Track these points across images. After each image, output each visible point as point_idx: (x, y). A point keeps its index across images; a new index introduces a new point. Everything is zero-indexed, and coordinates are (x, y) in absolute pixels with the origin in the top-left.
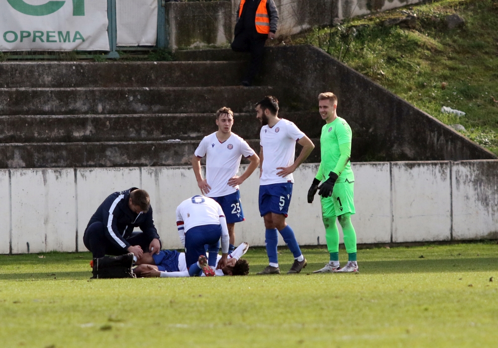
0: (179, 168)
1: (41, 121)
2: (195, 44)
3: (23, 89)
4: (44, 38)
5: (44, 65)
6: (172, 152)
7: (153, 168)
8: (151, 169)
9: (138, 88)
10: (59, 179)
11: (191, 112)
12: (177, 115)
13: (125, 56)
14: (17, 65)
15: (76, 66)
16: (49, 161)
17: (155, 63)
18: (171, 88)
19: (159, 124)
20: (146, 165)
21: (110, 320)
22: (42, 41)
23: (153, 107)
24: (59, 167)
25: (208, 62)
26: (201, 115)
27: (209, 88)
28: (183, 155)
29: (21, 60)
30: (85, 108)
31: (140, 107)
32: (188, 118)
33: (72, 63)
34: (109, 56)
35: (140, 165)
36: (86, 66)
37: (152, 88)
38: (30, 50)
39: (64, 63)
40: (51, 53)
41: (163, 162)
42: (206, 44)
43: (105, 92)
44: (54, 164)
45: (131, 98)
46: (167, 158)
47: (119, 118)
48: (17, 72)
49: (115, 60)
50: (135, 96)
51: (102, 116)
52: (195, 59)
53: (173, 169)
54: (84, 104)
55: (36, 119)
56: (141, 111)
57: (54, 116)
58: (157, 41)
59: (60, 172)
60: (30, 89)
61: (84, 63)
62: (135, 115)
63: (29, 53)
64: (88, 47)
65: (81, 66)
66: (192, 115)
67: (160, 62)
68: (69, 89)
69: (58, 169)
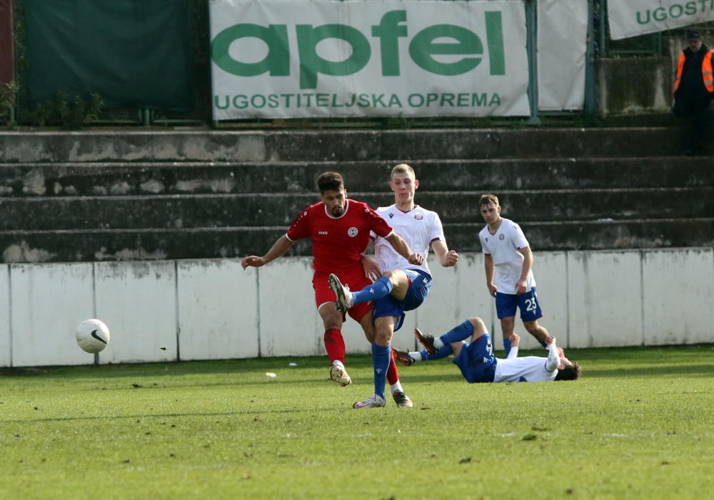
0: (611, 253)
1: (451, 199)
2: (629, 108)
3: (429, 161)
4: (455, 101)
5: (453, 134)
6: (603, 234)
7: (581, 253)
8: (578, 254)
9: (563, 160)
10: (473, 266)
11: (625, 187)
12: (609, 190)
13: (548, 122)
14: (423, 133)
15: (491, 134)
16: (461, 244)
17: (583, 130)
18: (601, 159)
19: (587, 201)
20: (573, 249)
21: (534, 429)
22: (452, 104)
23: (580, 181)
24: (471, 251)
25: (644, 129)
26: (636, 190)
27: (646, 158)
28: (615, 237)
29: (427, 127)
30: (501, 183)
31: (566, 182)
32: (622, 194)
33: (486, 130)
34: (530, 122)
35: (566, 249)
36: (502, 134)
37: (579, 159)
38: (437, 115)
39: (477, 130)
40: (462, 119)
41: (593, 246)
42: (642, 108)
43: (524, 164)
44: (465, 249)
45: (555, 171)
46: (597, 241)
47: (541, 194)
48: (423, 141)
49: (536, 126)
50: (559, 169)
51: (521, 192)
52: (628, 125)
53: (605, 253)
54: (501, 179)
55: (444, 196)
56: (566, 187)
57: (465, 193)
58: (585, 104)
59: (473, 258)
60: (438, 161)
61: (500, 131)
62: (560, 191)
63: (436, 119)
64: (505, 112)
65: (497, 134)
66: (626, 190)
67: (588, 129)
68: (482, 161)
69: (471, 254)
